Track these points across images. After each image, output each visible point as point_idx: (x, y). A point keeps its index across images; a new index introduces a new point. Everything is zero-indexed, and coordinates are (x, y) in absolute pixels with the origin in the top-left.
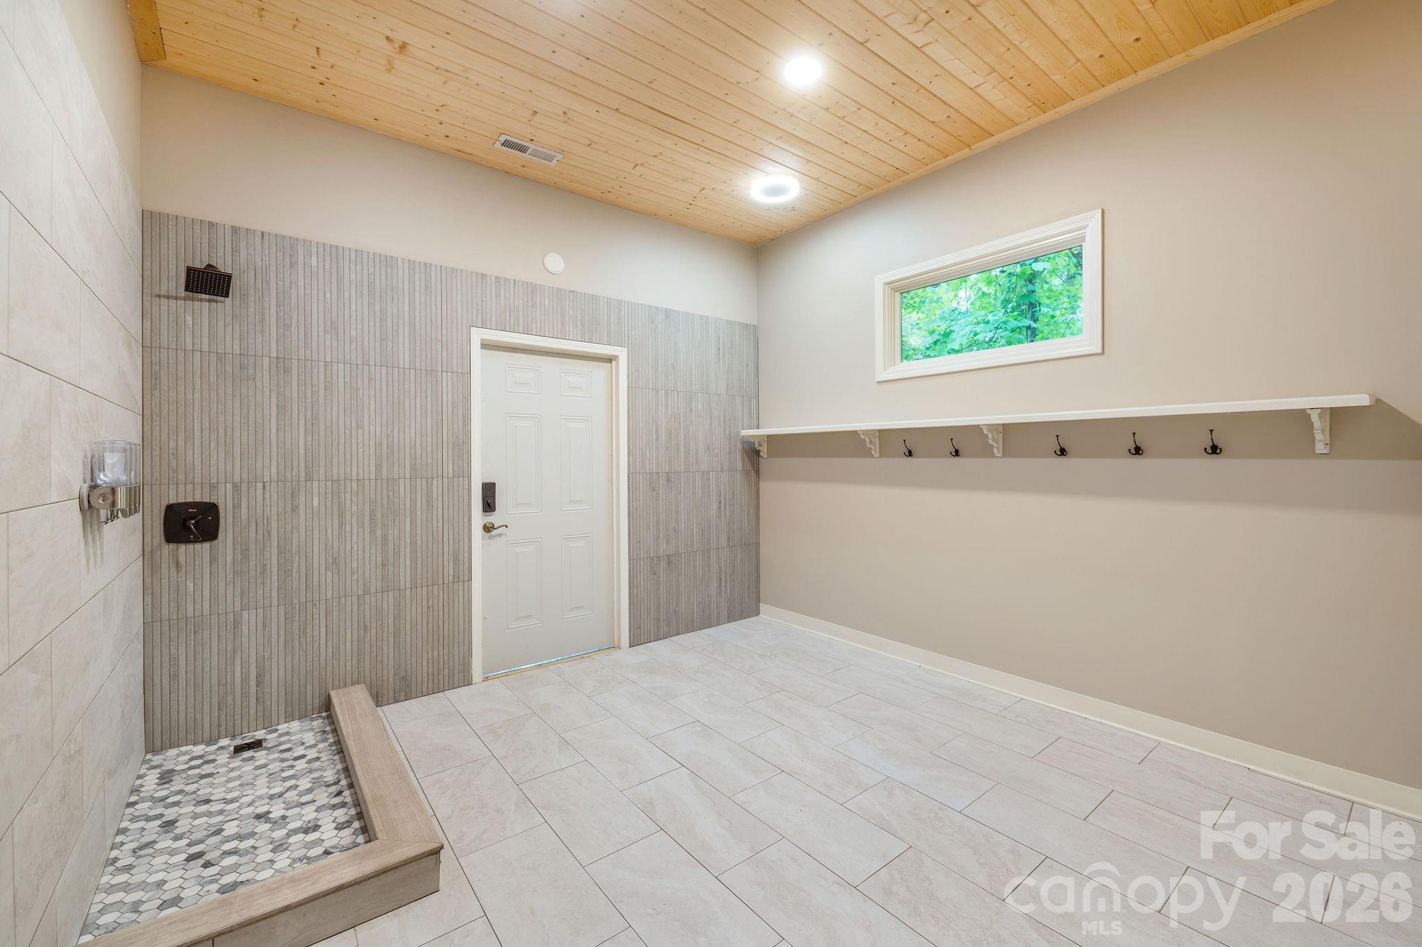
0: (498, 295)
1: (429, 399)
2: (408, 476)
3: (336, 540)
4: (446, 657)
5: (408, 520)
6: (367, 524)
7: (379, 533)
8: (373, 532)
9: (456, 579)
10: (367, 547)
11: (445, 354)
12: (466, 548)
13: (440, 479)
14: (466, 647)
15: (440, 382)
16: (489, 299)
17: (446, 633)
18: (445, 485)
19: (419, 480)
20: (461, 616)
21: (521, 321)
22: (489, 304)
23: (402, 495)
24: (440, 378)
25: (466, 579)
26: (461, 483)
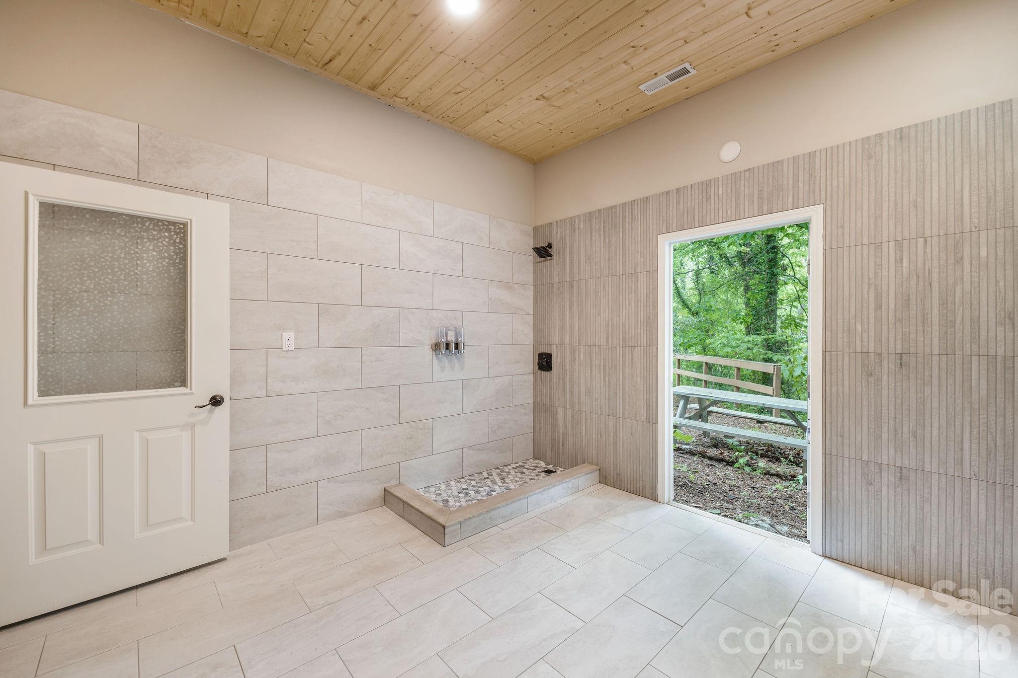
0: (678, 203)
1: (633, 293)
2: (621, 345)
3: (589, 379)
4: (641, 473)
5: (621, 373)
6: (602, 372)
7: (607, 379)
8: (604, 377)
9: (648, 420)
10: (602, 387)
11: (642, 259)
12: (654, 399)
13: (639, 348)
14: (654, 472)
15: (639, 281)
16: (671, 209)
17: (641, 456)
18: (642, 352)
19: (627, 347)
20: (651, 448)
21: (696, 217)
22: (671, 213)
23: (618, 357)
24: (639, 277)
25: (654, 422)
26: (651, 351)
